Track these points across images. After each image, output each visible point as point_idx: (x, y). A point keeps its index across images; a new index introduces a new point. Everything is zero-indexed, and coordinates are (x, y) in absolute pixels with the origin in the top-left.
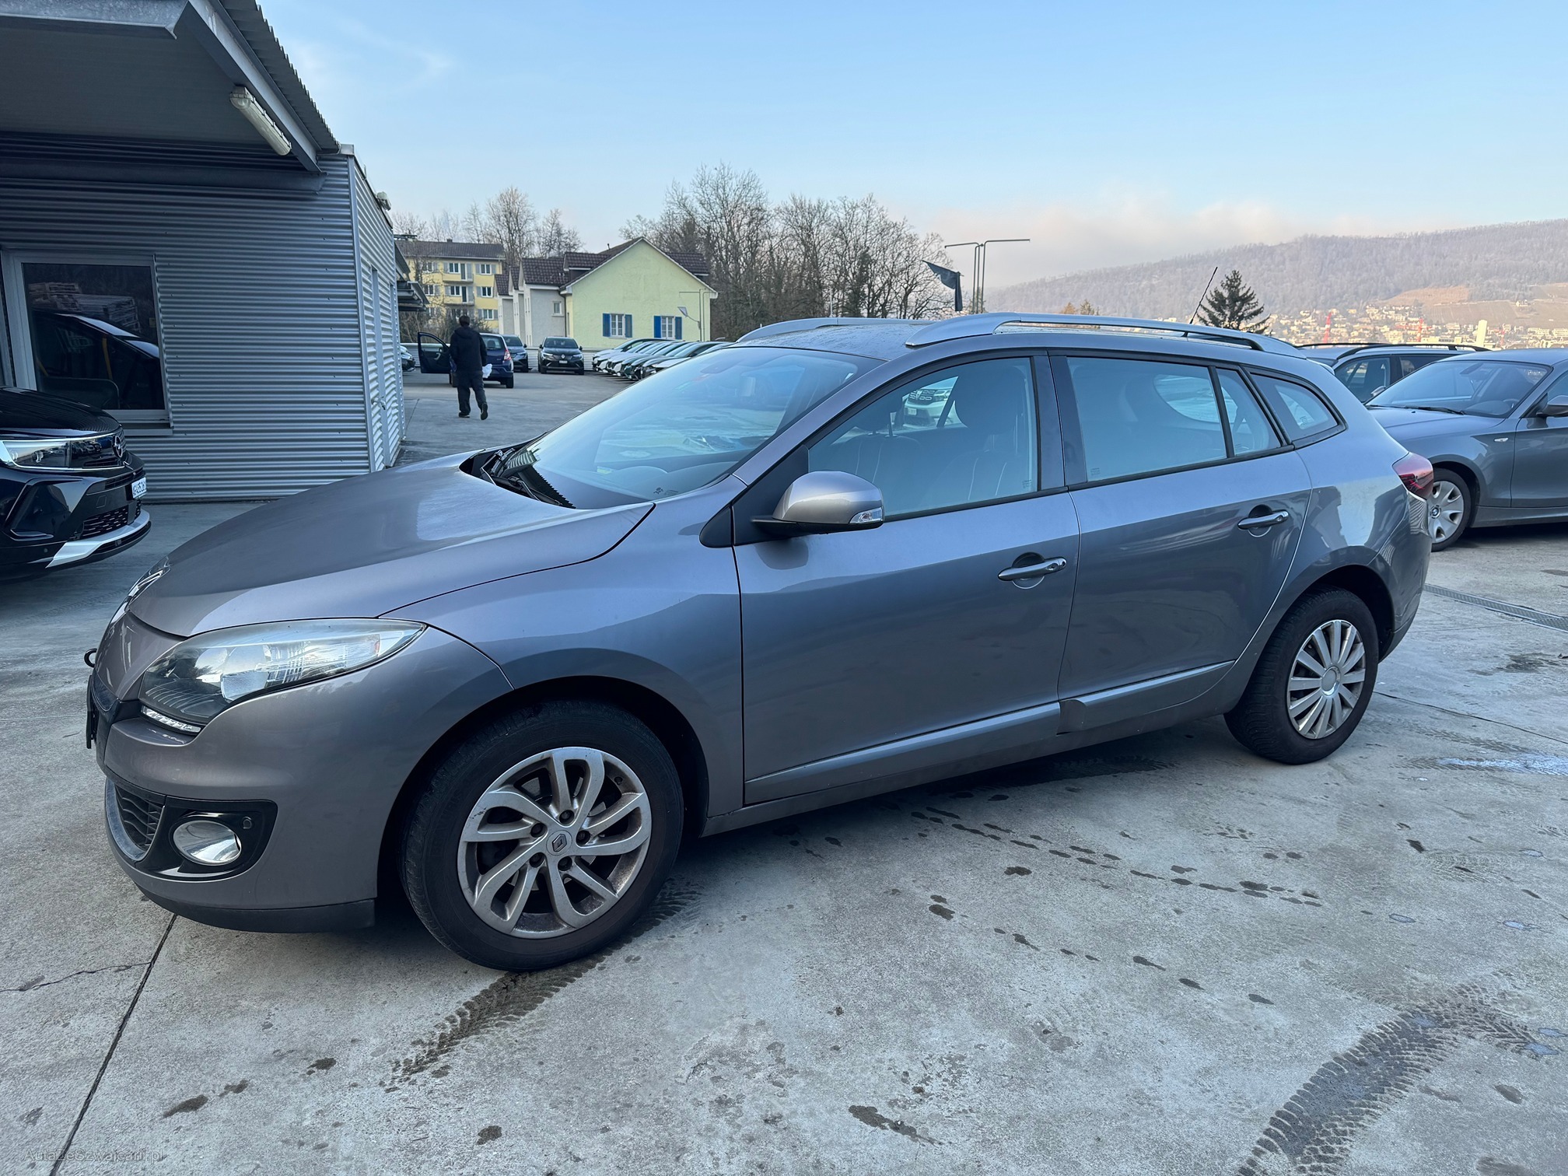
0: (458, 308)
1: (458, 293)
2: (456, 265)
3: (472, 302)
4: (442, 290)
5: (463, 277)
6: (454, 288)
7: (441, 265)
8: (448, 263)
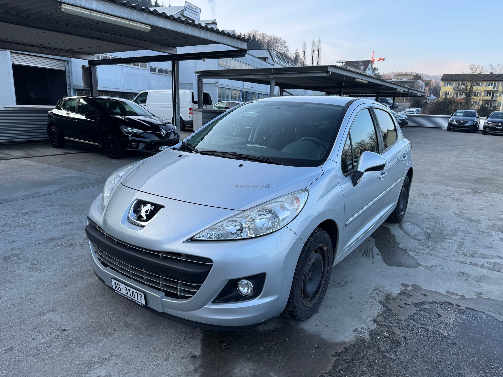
0: (488, 101)
1: (490, 95)
2: (492, 83)
3: (496, 99)
4: (483, 94)
5: (494, 88)
6: (488, 93)
7: (485, 83)
8: (488, 82)
